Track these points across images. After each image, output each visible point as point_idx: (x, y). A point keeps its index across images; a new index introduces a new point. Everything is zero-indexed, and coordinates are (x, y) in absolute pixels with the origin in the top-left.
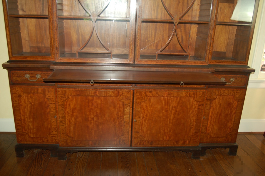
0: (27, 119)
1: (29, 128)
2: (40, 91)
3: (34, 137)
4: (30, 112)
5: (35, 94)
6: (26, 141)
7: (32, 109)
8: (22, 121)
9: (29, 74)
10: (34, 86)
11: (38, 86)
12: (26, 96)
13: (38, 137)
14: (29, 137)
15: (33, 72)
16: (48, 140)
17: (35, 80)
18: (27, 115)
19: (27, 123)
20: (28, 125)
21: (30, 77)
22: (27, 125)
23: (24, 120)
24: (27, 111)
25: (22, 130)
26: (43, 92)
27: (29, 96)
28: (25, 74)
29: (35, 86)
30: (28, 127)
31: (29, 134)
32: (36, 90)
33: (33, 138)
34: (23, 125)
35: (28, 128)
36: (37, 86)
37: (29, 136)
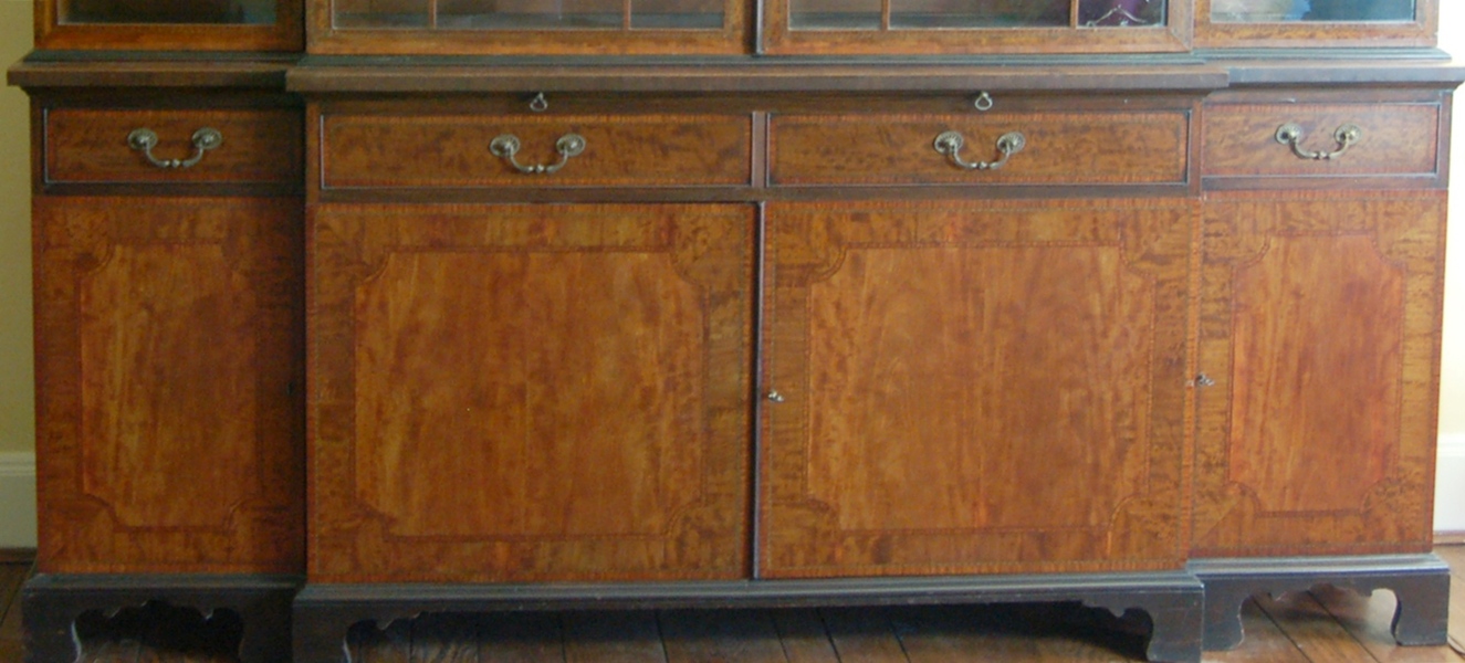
0: (112, 409)
1: (123, 465)
2: (206, 229)
3: (149, 529)
4: (139, 358)
5: (176, 246)
6: (93, 556)
7: (151, 345)
8: (85, 418)
9: (155, 127)
10: (173, 200)
11: (198, 201)
12: (123, 260)
13: (175, 529)
14: (118, 526)
15: (175, 115)
16: (229, 550)
17: (188, 163)
18: (118, 381)
19: (113, 432)
20: (118, 447)
21: (160, 142)
22: (110, 449)
23: (99, 413)
24: (120, 346)
25: (79, 483)
26: (223, 235)
27: (141, 258)
28: (133, 126)
29: (181, 200)
30: (117, 459)
31: (118, 507)
32: (185, 225)
33: (136, 533)
34: (86, 452)
35: (116, 468)
36: (191, 201)
37: (115, 519)
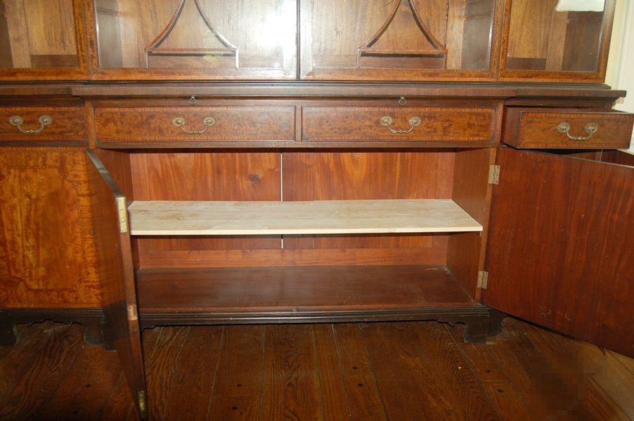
0: (19, 240)
1: (27, 263)
2: (50, 162)
3: (41, 290)
4: (28, 219)
5: (38, 170)
6: (20, 301)
7: (32, 213)
8: (8, 244)
9: (21, 115)
10: (34, 149)
11: (45, 148)
12: (15, 176)
13: (52, 290)
14: (28, 289)
15: (30, 109)
16: (77, 298)
17: (37, 131)
18: (20, 228)
19: (21, 250)
20: (24, 256)
21: (24, 122)
22: (21, 257)
23: (13, 242)
24: (19, 215)
25: (9, 270)
26: (58, 164)
27: (23, 175)
28: (11, 115)
29: (38, 148)
30: (24, 261)
31: (28, 281)
32: (40, 160)
33: (37, 291)
34: (10, 258)
35: (24, 265)
36: (42, 149)
37: (26, 286)
